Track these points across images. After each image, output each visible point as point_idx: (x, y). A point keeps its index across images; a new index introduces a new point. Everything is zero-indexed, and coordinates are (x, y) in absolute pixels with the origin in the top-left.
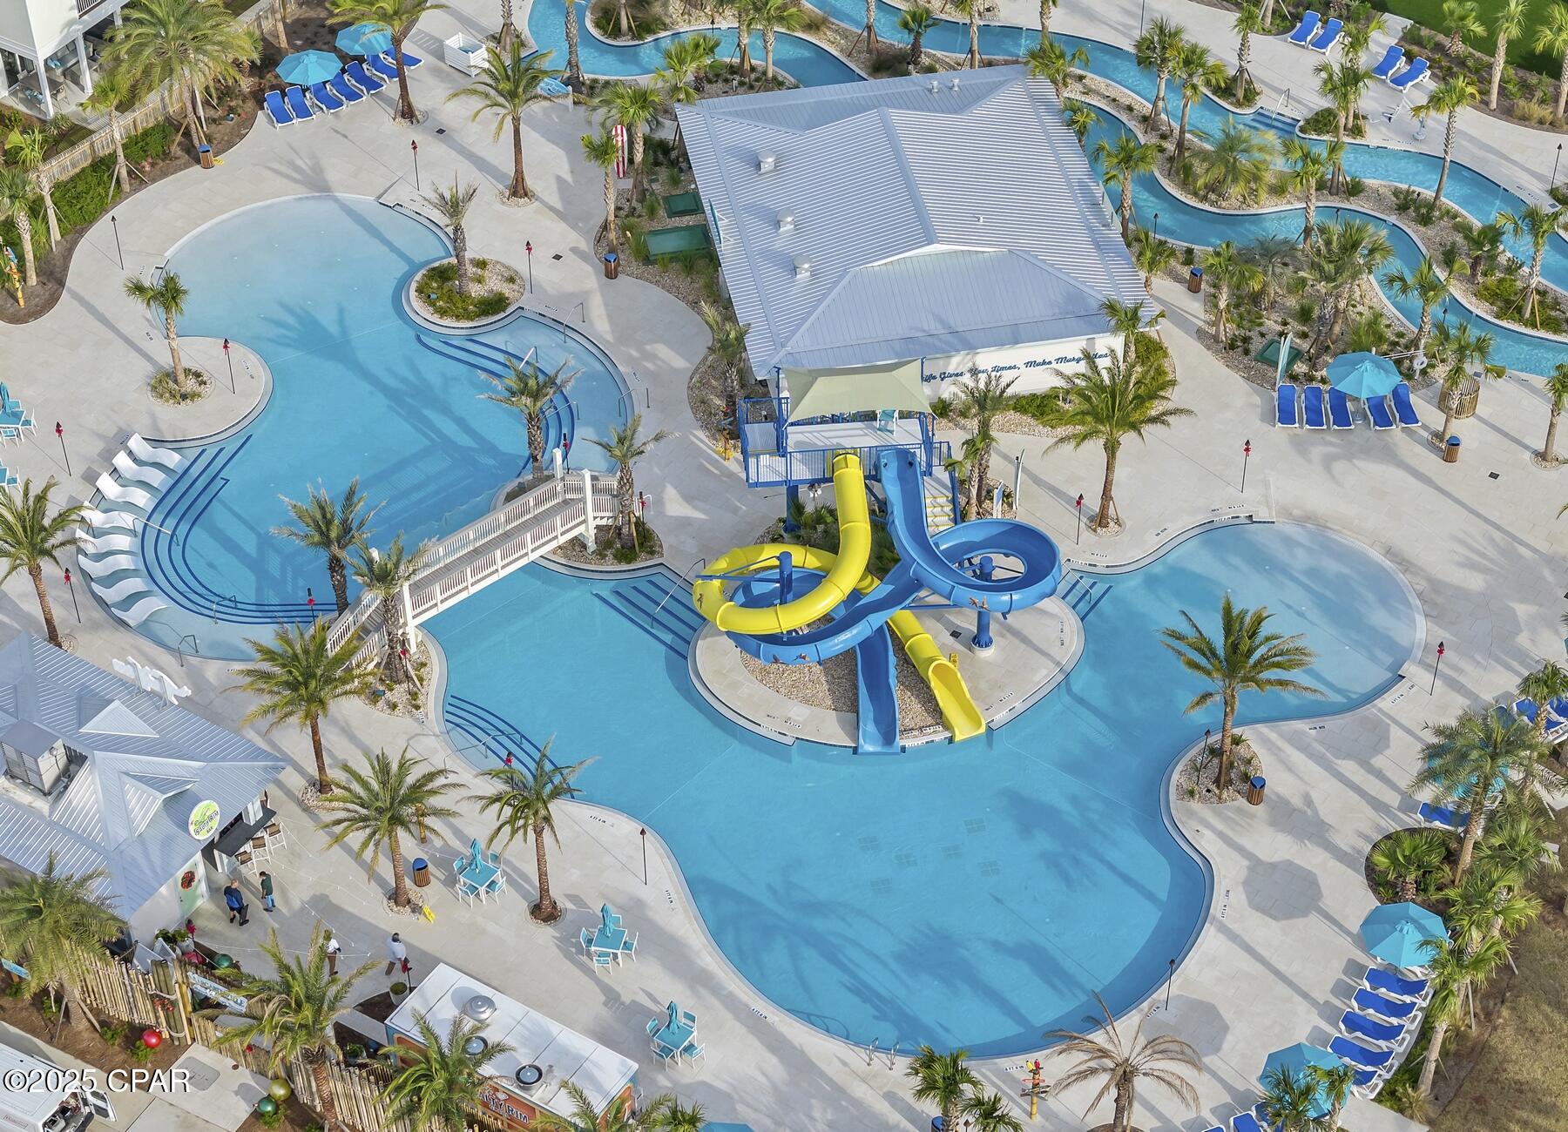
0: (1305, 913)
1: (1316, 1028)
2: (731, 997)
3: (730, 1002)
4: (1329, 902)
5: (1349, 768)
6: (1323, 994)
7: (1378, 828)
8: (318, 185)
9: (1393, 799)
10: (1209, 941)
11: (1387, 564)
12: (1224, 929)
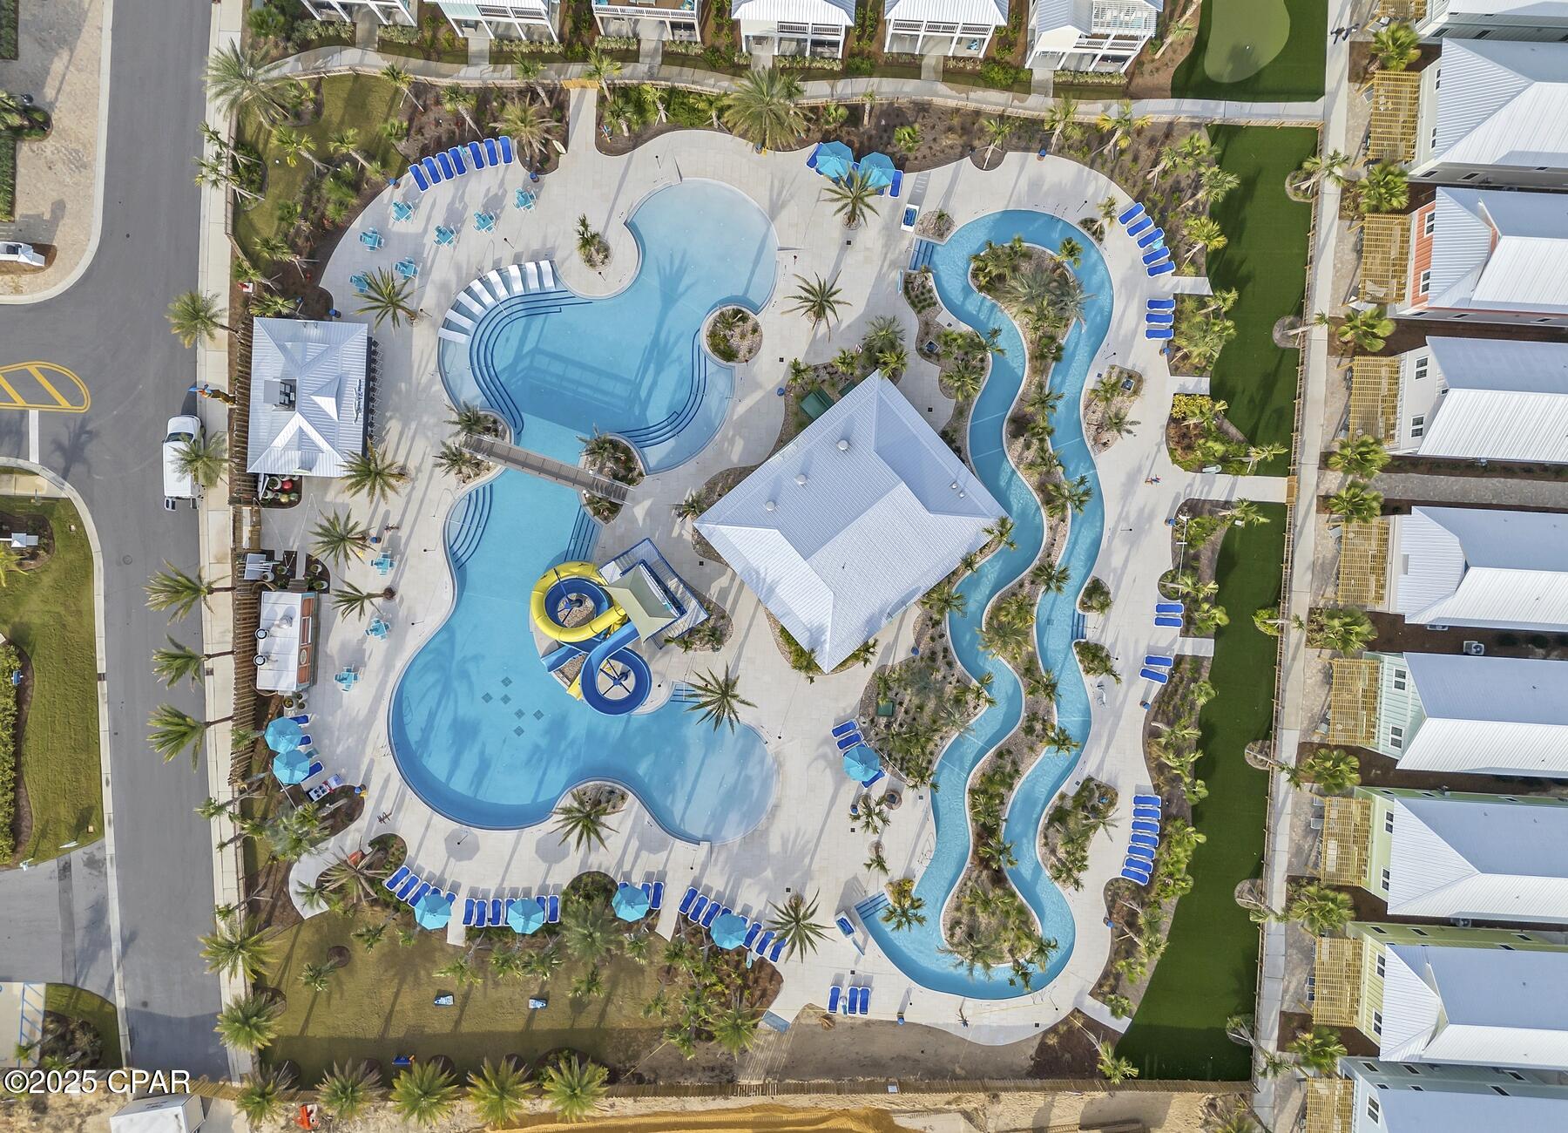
0: (545, 860)
1: (489, 891)
2: (386, 682)
3: (383, 684)
4: (557, 868)
5: (635, 844)
6: (507, 885)
7: (608, 869)
8: (774, 211)
9: (626, 868)
10: (510, 835)
11: (769, 808)
12: (519, 838)
